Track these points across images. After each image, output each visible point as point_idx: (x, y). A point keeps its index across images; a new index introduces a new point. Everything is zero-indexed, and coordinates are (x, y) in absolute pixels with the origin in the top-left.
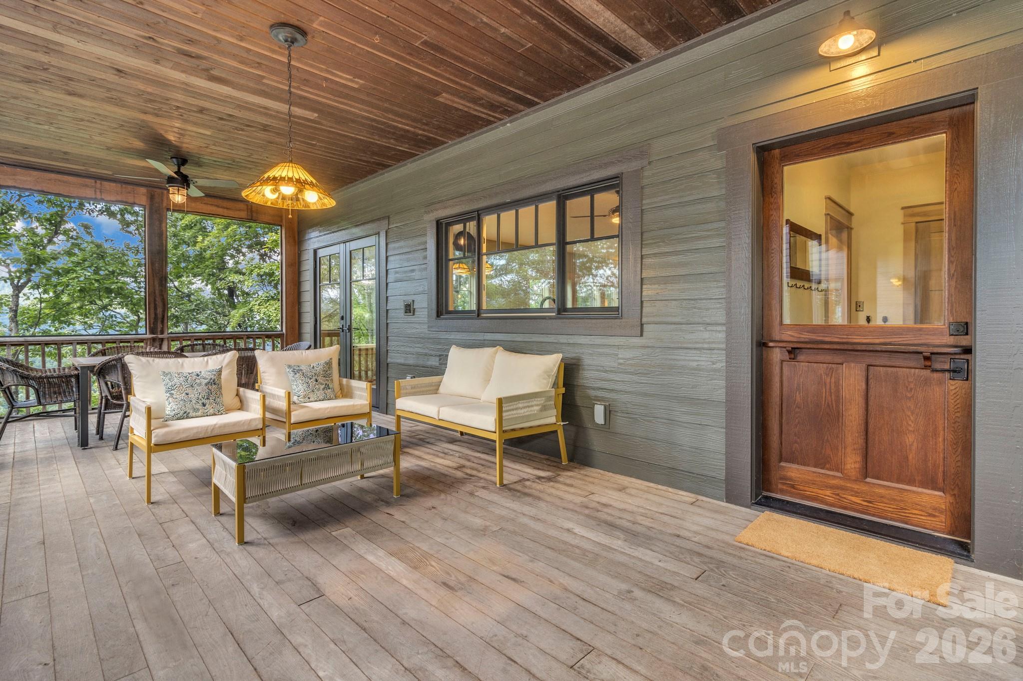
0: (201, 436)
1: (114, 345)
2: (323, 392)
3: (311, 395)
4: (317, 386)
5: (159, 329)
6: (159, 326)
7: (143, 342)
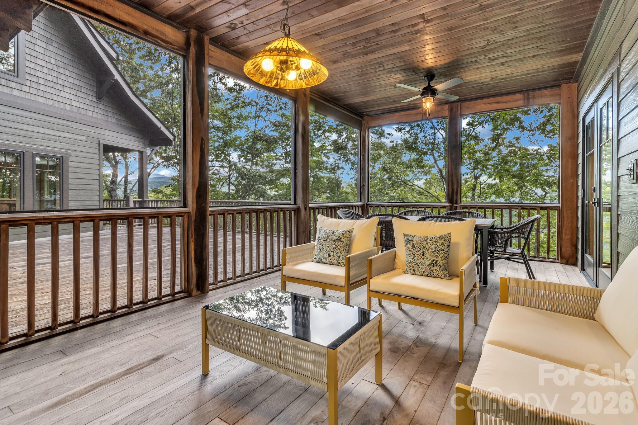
0: (306, 278)
1: (415, 209)
2: (428, 268)
3: (416, 268)
4: (422, 260)
5: (455, 200)
6: (455, 198)
7: (445, 208)
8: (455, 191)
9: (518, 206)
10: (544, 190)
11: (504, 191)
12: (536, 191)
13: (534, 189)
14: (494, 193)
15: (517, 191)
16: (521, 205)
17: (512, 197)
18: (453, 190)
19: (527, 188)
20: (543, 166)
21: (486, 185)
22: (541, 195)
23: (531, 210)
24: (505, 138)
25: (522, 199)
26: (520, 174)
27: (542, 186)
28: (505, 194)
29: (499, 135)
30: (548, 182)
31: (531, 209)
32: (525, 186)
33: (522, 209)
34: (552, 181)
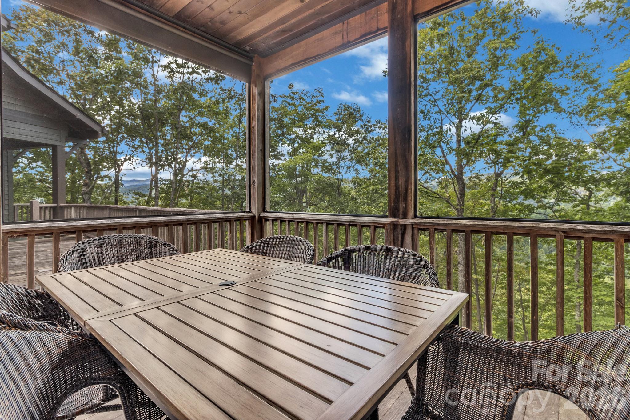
5: (401, 210)
6: (402, 205)
7: (383, 227)
8: (402, 189)
9: (557, 230)
10: (589, 189)
11: (534, 191)
12: (578, 190)
13: (574, 188)
14: (522, 193)
15: (551, 191)
16: (564, 226)
17: (545, 197)
18: (397, 187)
19: (564, 187)
20: (586, 160)
21: (509, 183)
22: (585, 196)
23: (595, 244)
24: (536, 126)
25: (559, 201)
26: (556, 167)
27: (585, 184)
28: (537, 195)
29: (528, 122)
30: (595, 178)
31: (595, 239)
32: (562, 184)
33: (566, 237)
34: (600, 178)
